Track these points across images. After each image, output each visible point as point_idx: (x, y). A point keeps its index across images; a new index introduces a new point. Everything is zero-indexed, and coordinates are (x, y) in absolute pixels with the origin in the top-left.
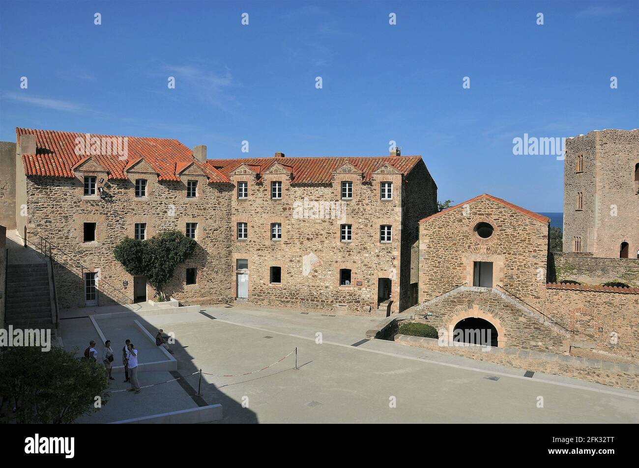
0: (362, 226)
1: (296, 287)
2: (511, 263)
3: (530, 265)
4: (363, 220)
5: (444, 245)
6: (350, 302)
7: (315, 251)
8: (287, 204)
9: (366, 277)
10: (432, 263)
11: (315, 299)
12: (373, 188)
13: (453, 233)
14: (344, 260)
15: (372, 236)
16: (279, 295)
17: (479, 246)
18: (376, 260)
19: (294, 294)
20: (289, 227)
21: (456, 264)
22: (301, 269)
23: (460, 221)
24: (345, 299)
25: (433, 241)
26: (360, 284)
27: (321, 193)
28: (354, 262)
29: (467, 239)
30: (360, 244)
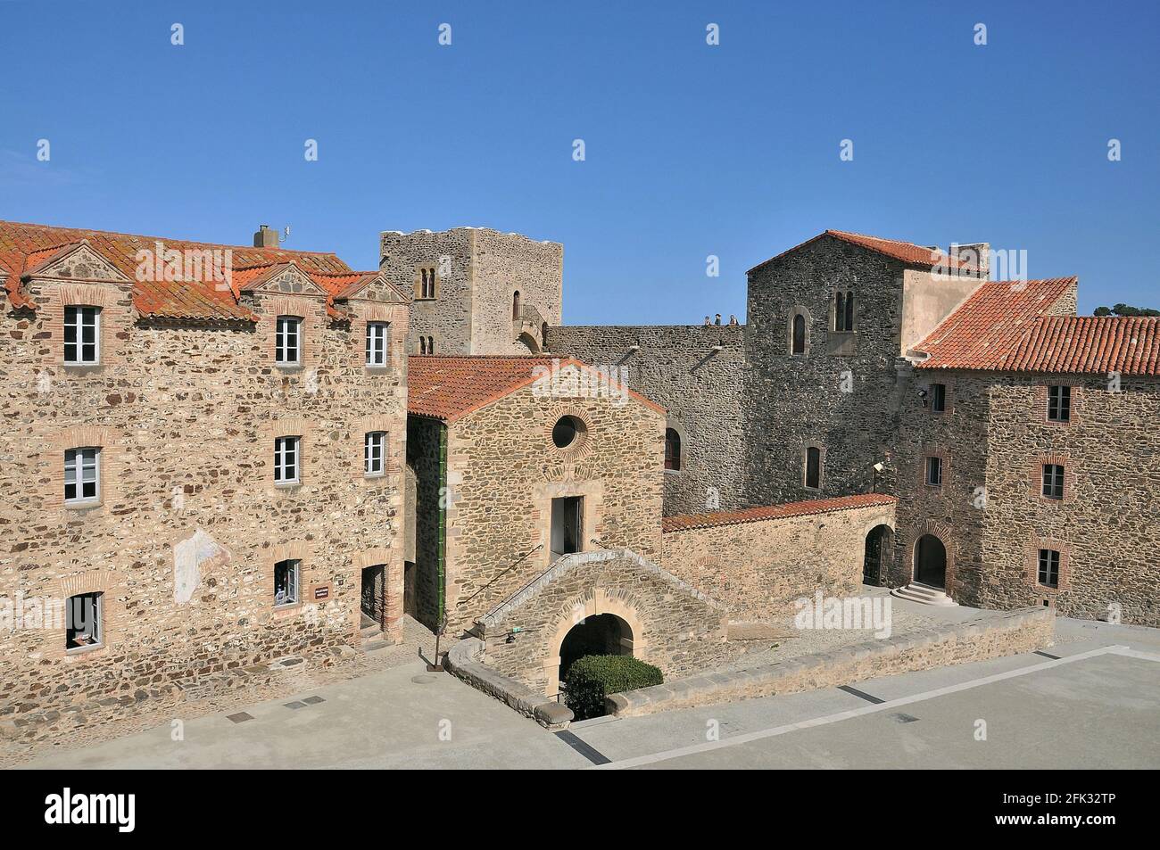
0: (326, 440)
1: (154, 644)
2: (614, 493)
3: (640, 494)
4: (330, 423)
5: (498, 469)
6: (300, 648)
7: (210, 522)
8: (124, 383)
9: (336, 572)
10: (474, 513)
11: (212, 666)
12: (352, 336)
13: (515, 443)
14: (284, 535)
15: (349, 464)
16: (102, 685)
17: (562, 466)
18: (356, 523)
19: (149, 666)
20: (131, 457)
21: (521, 508)
22: (169, 585)
23: (529, 414)
24: (288, 643)
25: (475, 464)
26: (321, 594)
27: (224, 350)
28: (309, 538)
29: (542, 453)
30: (321, 487)
